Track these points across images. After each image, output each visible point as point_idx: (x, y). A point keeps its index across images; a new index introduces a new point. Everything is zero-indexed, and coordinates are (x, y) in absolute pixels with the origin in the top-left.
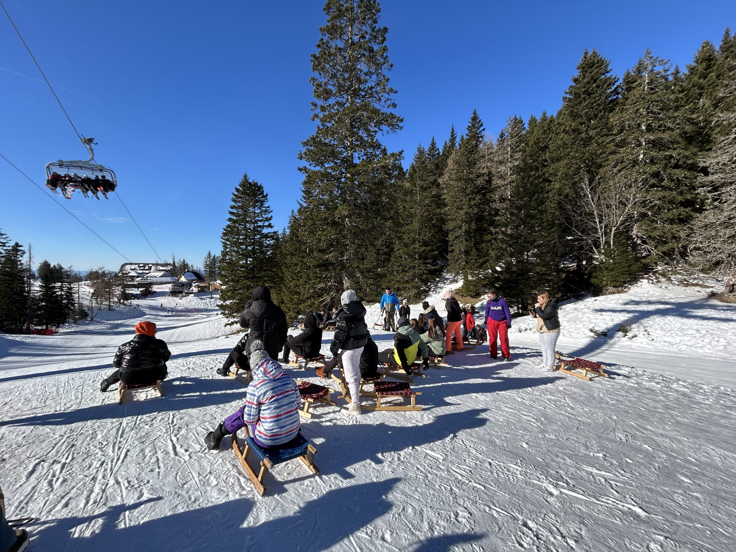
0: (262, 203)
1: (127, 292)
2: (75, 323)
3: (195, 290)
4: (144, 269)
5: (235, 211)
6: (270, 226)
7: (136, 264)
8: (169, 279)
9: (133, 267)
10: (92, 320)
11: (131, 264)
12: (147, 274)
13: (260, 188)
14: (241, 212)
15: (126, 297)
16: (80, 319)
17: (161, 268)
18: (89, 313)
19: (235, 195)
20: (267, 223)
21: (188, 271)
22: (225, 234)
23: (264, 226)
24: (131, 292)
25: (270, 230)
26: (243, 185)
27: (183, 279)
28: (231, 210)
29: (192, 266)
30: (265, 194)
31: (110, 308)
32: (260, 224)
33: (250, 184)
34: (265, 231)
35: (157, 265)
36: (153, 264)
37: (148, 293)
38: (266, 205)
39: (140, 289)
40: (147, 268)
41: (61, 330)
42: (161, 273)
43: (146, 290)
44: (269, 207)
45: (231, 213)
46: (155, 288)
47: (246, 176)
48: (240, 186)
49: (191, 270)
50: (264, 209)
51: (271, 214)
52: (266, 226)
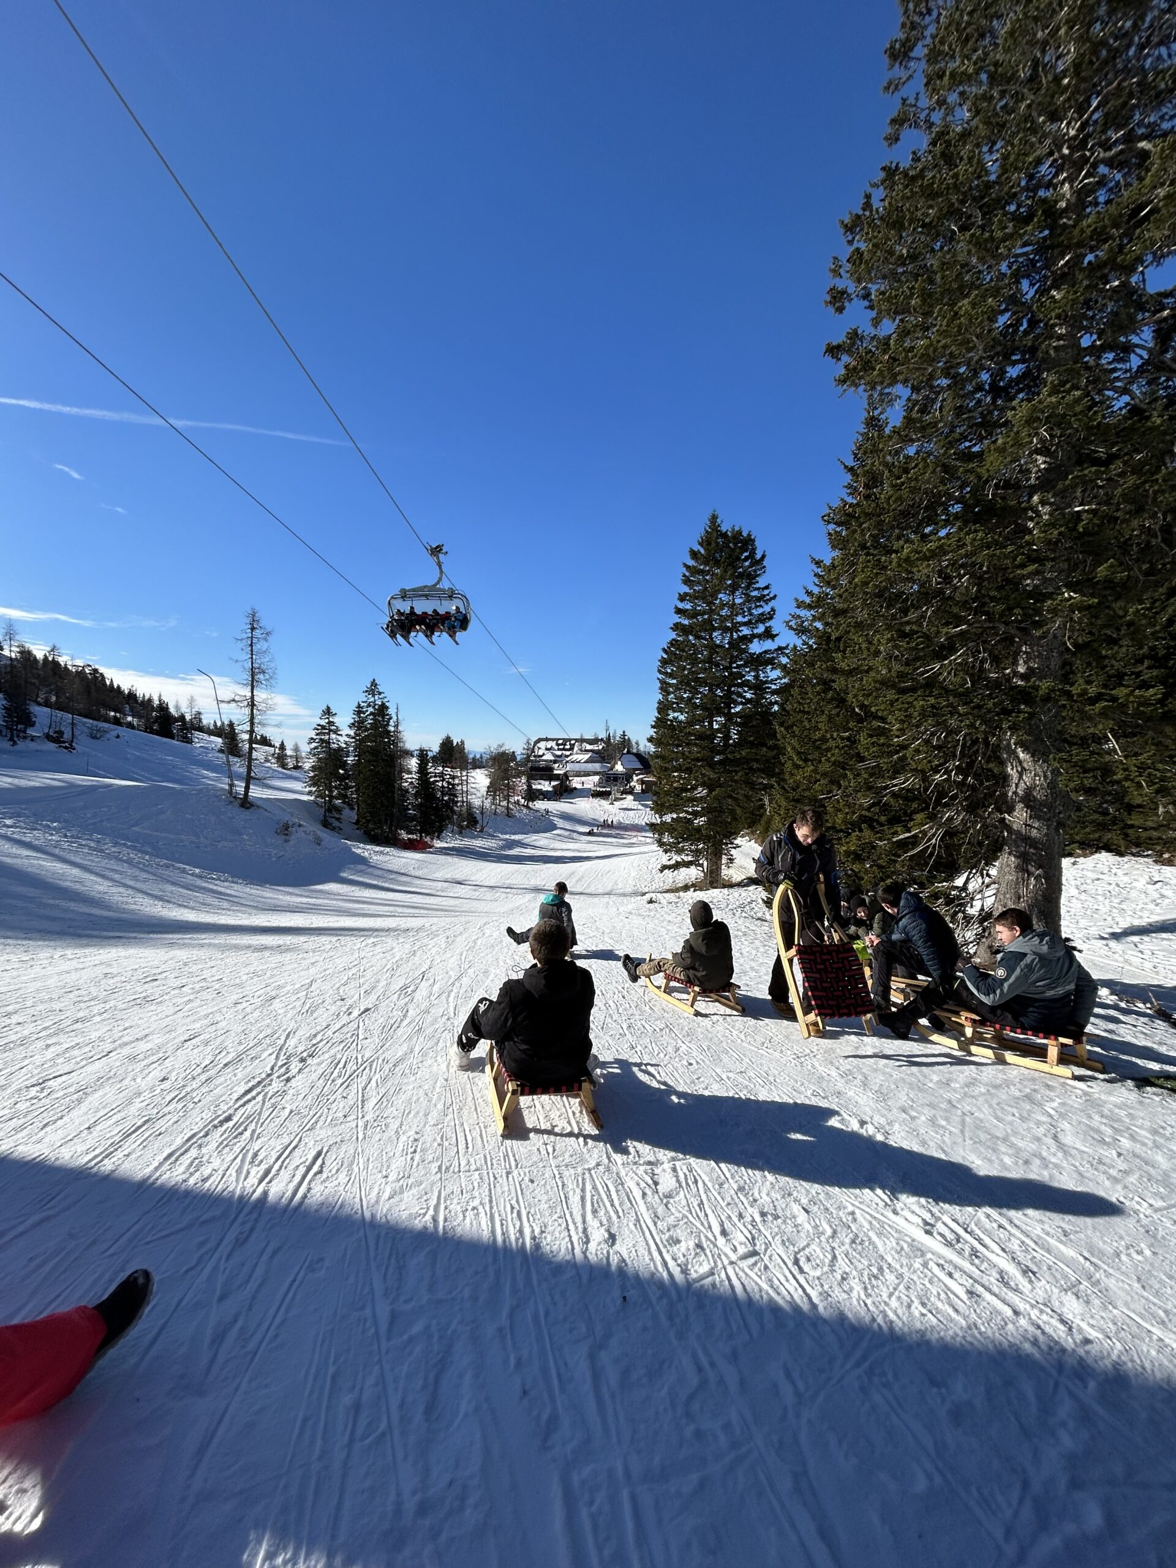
0: (751, 578)
1: (534, 787)
2: (460, 833)
3: (638, 788)
4: (564, 749)
5: (688, 606)
6: (769, 635)
7: (553, 740)
8: (597, 767)
9: (550, 744)
10: (481, 831)
11: (547, 740)
12: (567, 756)
13: (747, 543)
14: (702, 606)
15: (532, 795)
16: (467, 826)
17: (589, 747)
18: (479, 817)
19: (687, 567)
20: (761, 629)
21: (629, 752)
22: (664, 662)
23: (754, 636)
24: (539, 787)
25: (769, 645)
26: (706, 542)
27: (619, 768)
28: (681, 605)
29: (637, 743)
30: (758, 557)
31: (509, 814)
32: (745, 631)
33: (724, 535)
34: (756, 647)
35: (582, 741)
36: (576, 740)
37: (564, 791)
38: (762, 582)
39: (554, 783)
40: (568, 747)
41: (438, 844)
42: (587, 756)
43: (561, 784)
44: (767, 587)
45: (679, 611)
46: (576, 783)
47: (714, 518)
48: (701, 544)
49: (635, 751)
50: (755, 593)
51: (772, 604)
52: (759, 636)
